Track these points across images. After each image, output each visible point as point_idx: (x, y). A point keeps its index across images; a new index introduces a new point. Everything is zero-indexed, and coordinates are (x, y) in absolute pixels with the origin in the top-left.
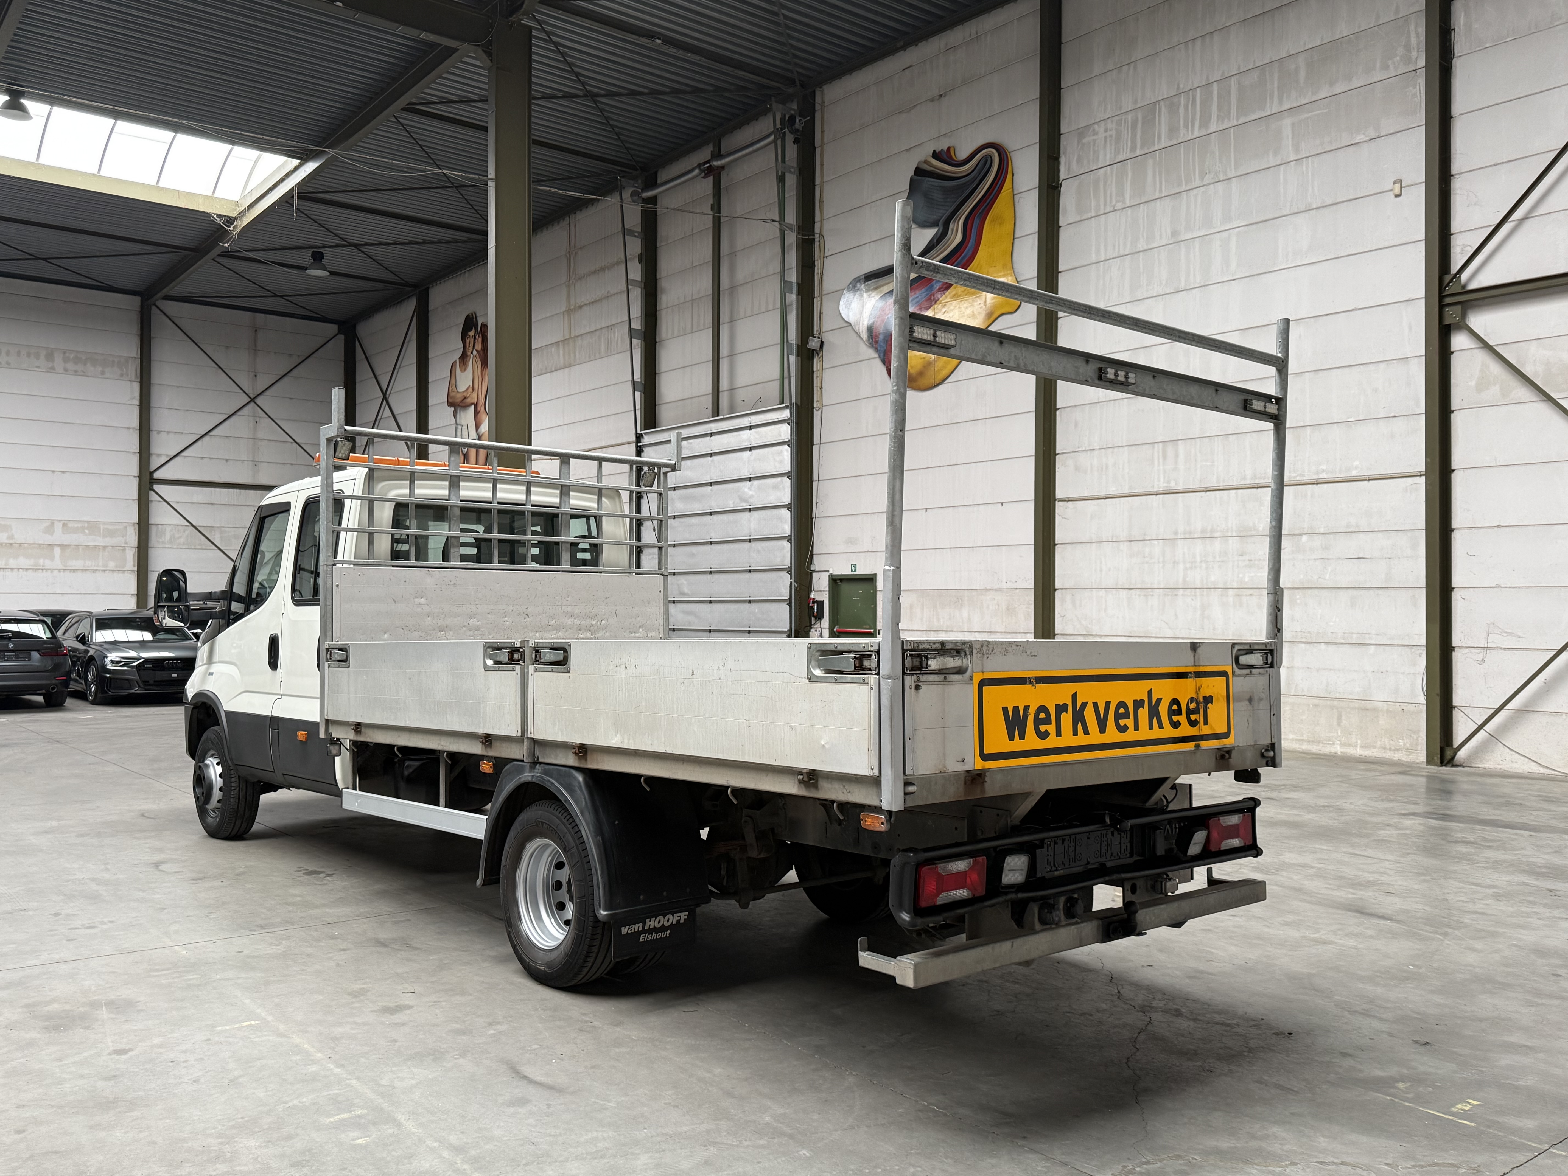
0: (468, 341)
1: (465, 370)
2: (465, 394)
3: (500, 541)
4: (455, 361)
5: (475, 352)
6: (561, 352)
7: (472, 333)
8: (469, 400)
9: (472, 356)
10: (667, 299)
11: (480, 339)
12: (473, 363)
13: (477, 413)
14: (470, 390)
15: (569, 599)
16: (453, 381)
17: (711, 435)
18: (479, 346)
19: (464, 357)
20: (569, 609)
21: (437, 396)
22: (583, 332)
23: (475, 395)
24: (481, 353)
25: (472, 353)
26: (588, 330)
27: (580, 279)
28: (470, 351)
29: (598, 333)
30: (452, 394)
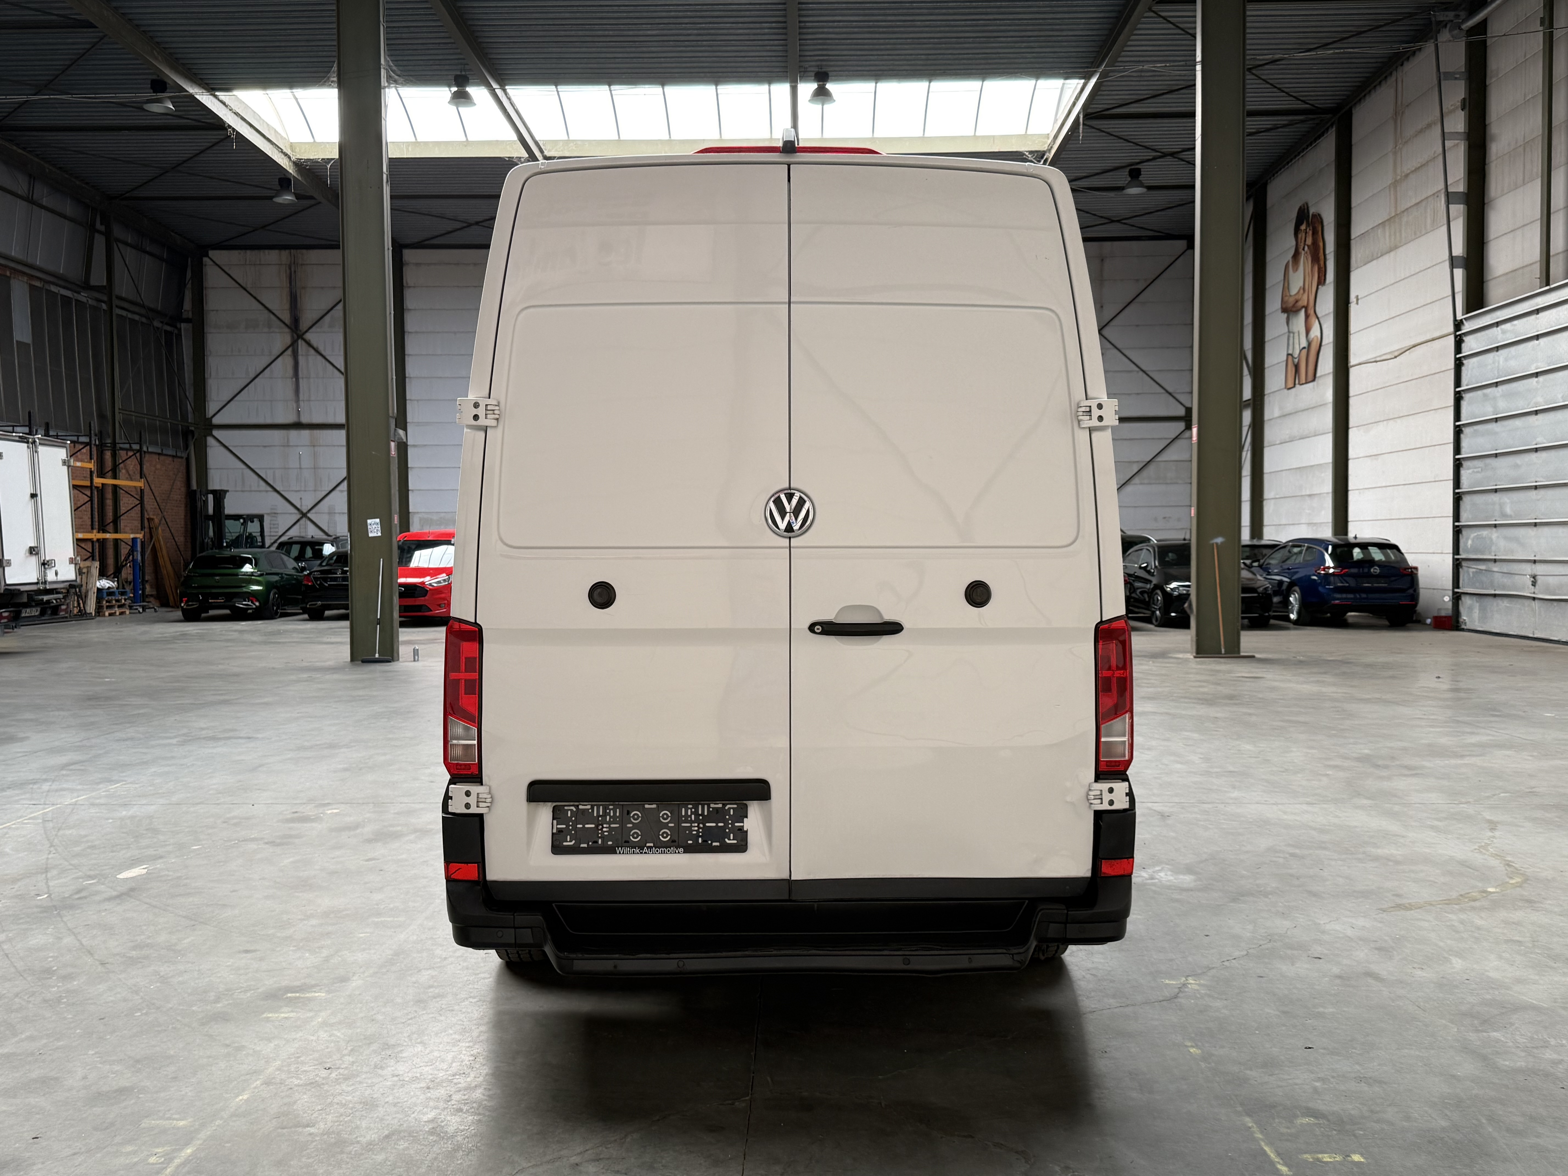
0: (1300, 236)
1: (1297, 270)
2: (1297, 297)
4: (1288, 262)
5: (1306, 248)
6: (1387, 234)
7: (1303, 227)
8: (1300, 304)
9: (1303, 252)
10: (1496, 149)
11: (1311, 232)
12: (1305, 260)
13: (1307, 316)
14: (1302, 291)
16: (1286, 285)
17: (1537, 311)
18: (1309, 241)
19: (1296, 256)
21: (1273, 304)
22: (1409, 205)
23: (1305, 297)
24: (1312, 247)
25: (1304, 249)
26: (1414, 202)
27: (1406, 142)
28: (1302, 247)
29: (1424, 203)
30: (1286, 299)
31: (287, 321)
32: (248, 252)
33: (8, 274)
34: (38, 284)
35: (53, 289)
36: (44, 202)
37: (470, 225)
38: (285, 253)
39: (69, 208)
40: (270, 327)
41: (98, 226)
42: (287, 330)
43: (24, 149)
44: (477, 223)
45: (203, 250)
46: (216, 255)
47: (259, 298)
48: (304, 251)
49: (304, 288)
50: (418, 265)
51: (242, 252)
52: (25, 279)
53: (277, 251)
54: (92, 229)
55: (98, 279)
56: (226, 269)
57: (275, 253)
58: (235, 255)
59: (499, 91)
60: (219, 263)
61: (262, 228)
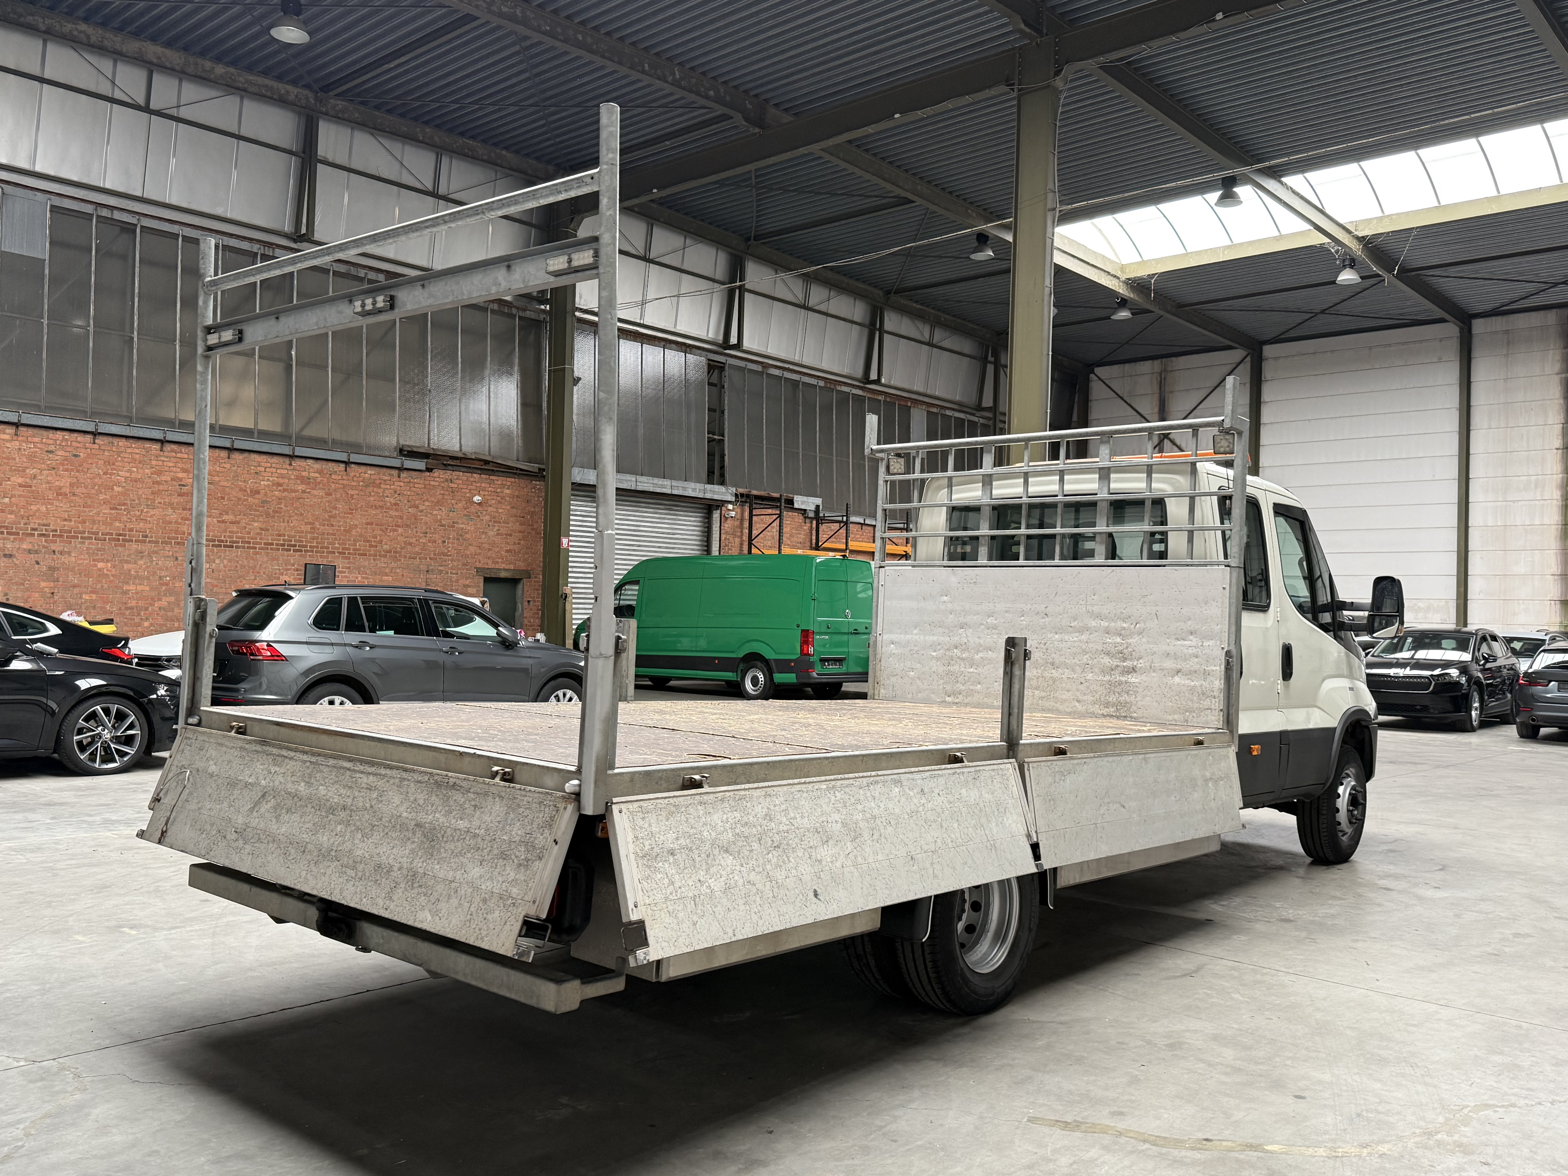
3: (1029, 537)
15: (1095, 597)
20: (1096, 609)
32: (1127, 365)
33: (909, 404)
34: (934, 410)
35: (948, 413)
36: (945, 344)
37: (1317, 314)
38: (1157, 363)
39: (967, 346)
41: (990, 358)
43: (922, 304)
44: (1323, 312)
45: (1090, 367)
46: (1097, 370)
47: (1133, 405)
48: (1174, 359)
49: (1171, 392)
50: (1276, 358)
51: (1121, 366)
52: (924, 407)
53: (1150, 362)
54: (984, 361)
55: (988, 402)
56: (1107, 382)
57: (1148, 363)
58: (1115, 370)
59: (1271, 184)
60: (1102, 378)
61: (1127, 343)
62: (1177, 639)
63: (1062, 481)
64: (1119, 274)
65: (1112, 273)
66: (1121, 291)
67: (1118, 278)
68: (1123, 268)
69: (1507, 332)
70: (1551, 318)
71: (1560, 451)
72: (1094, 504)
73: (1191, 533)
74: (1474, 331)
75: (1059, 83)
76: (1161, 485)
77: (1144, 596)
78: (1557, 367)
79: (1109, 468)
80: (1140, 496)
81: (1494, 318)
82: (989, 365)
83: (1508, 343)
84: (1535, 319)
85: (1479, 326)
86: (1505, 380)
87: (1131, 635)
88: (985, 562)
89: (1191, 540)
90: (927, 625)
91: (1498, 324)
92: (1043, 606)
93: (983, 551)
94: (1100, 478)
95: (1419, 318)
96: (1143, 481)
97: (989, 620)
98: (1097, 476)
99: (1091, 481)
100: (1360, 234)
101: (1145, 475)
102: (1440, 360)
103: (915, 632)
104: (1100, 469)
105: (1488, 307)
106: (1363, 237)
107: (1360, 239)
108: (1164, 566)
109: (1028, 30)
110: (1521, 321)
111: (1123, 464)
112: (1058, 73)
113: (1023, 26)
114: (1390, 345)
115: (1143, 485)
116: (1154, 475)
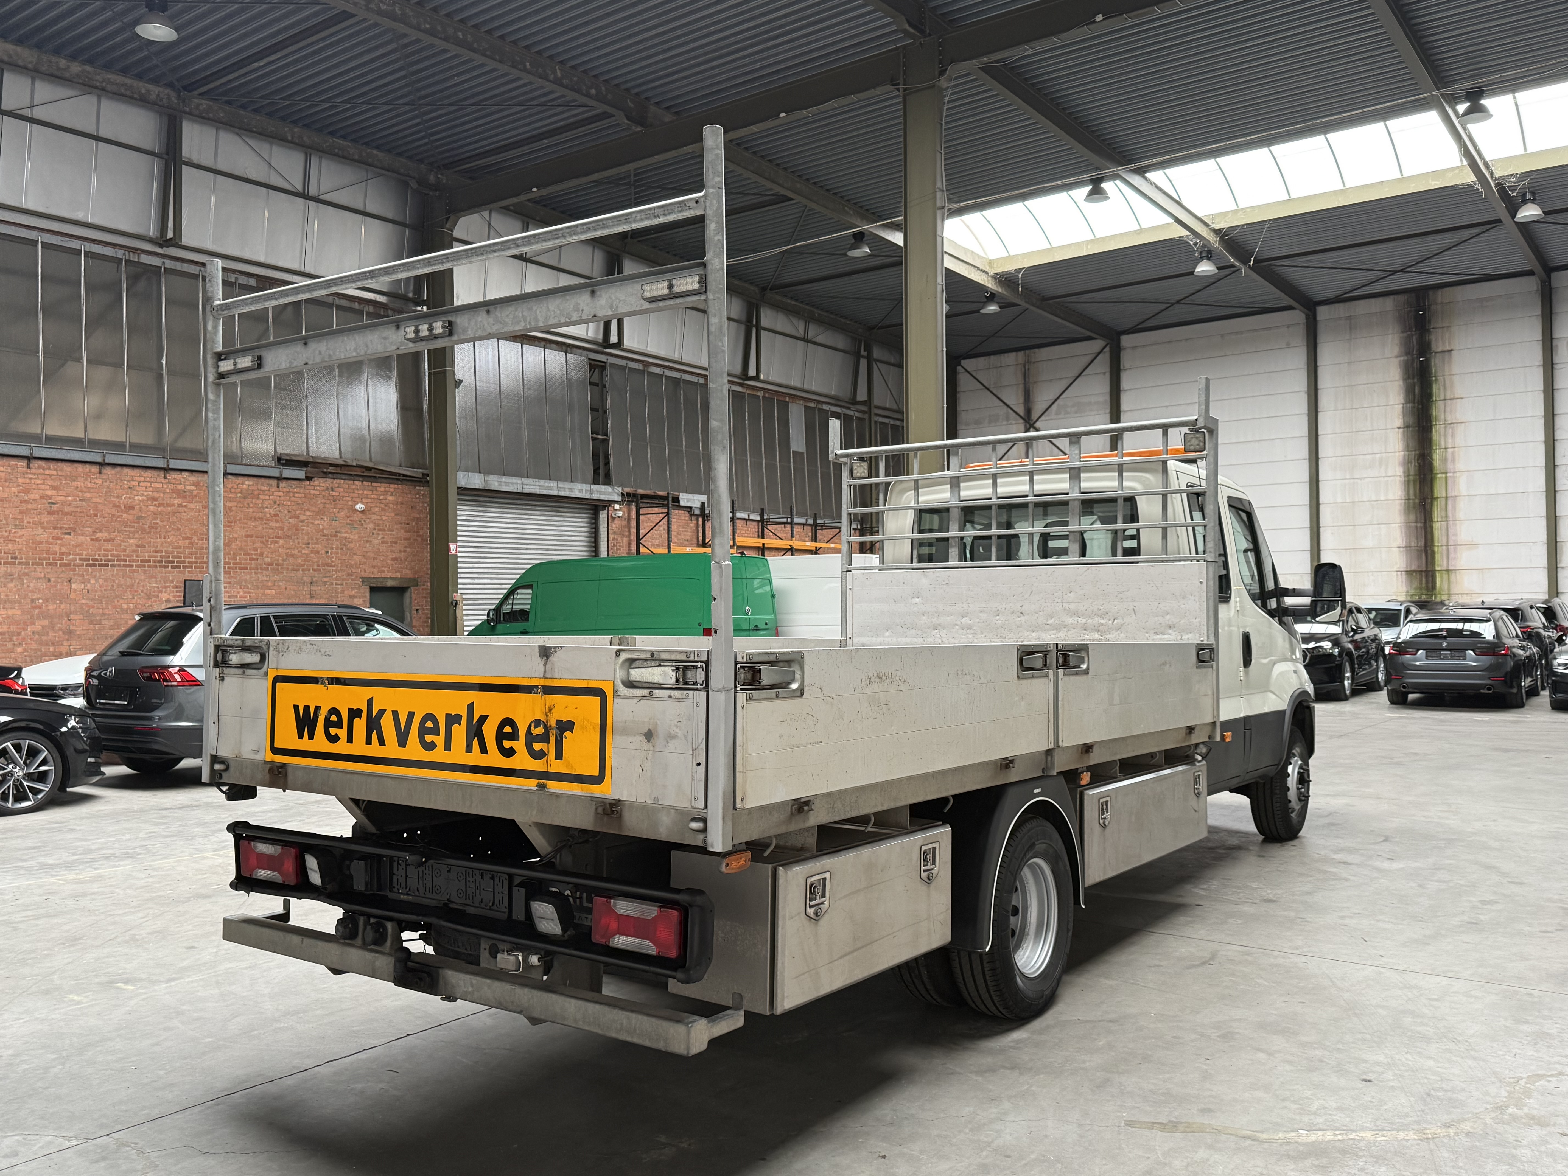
15: (1072, 595)
20: (1072, 606)
31: (1022, 414)
32: (992, 357)
33: (787, 399)
34: (812, 405)
35: (825, 407)
36: (820, 339)
37: (1173, 304)
38: (1021, 354)
39: (840, 341)
40: (1008, 419)
41: (863, 353)
42: (1022, 421)
43: (796, 300)
44: (1178, 302)
45: (957, 360)
46: (964, 363)
47: (1000, 396)
48: (1037, 350)
49: (1035, 382)
50: (1134, 348)
51: (987, 358)
52: (801, 402)
53: (1014, 354)
54: (858, 356)
55: (862, 395)
56: (974, 374)
57: (1012, 355)
58: (981, 362)
59: (1136, 180)
60: (969, 369)
61: (993, 336)
62: (1156, 633)
63: (1031, 481)
64: (987, 269)
65: (981, 268)
66: (990, 286)
67: (987, 273)
68: (991, 263)
69: (1349, 318)
70: (1389, 304)
71: (1401, 430)
72: (1065, 503)
73: (1165, 530)
74: (1318, 318)
75: (943, 82)
76: (1133, 483)
77: (1121, 593)
78: (1396, 350)
79: (1079, 468)
80: (1113, 495)
81: (1337, 305)
82: (862, 360)
83: (1350, 329)
84: (1375, 305)
85: (1323, 313)
86: (1349, 363)
87: (1109, 631)
88: (956, 563)
89: (1165, 536)
90: (899, 627)
91: (1340, 310)
92: (1018, 605)
93: (954, 552)
94: (1070, 478)
95: (1267, 306)
96: (1114, 480)
97: (963, 621)
98: (1068, 476)
99: (1061, 481)
100: (1217, 227)
101: (1116, 474)
102: (1288, 346)
103: (887, 634)
104: (1070, 469)
105: (1331, 294)
106: (1219, 230)
107: (1217, 232)
108: (1137, 562)
109: (911, 30)
110: (1362, 307)
111: (1094, 463)
112: (942, 73)
113: (907, 27)
114: (1241, 333)
115: (1115, 484)
116: (1125, 474)
